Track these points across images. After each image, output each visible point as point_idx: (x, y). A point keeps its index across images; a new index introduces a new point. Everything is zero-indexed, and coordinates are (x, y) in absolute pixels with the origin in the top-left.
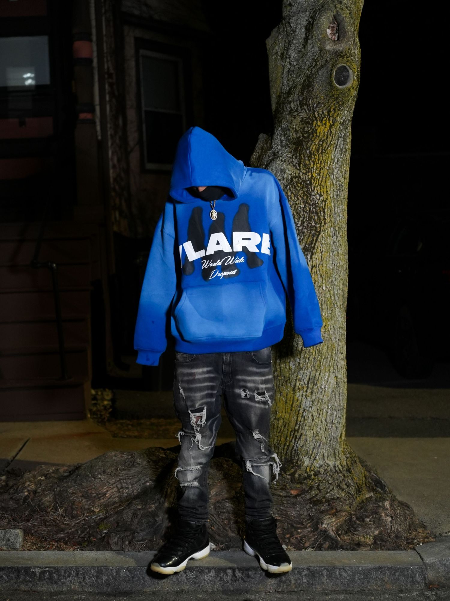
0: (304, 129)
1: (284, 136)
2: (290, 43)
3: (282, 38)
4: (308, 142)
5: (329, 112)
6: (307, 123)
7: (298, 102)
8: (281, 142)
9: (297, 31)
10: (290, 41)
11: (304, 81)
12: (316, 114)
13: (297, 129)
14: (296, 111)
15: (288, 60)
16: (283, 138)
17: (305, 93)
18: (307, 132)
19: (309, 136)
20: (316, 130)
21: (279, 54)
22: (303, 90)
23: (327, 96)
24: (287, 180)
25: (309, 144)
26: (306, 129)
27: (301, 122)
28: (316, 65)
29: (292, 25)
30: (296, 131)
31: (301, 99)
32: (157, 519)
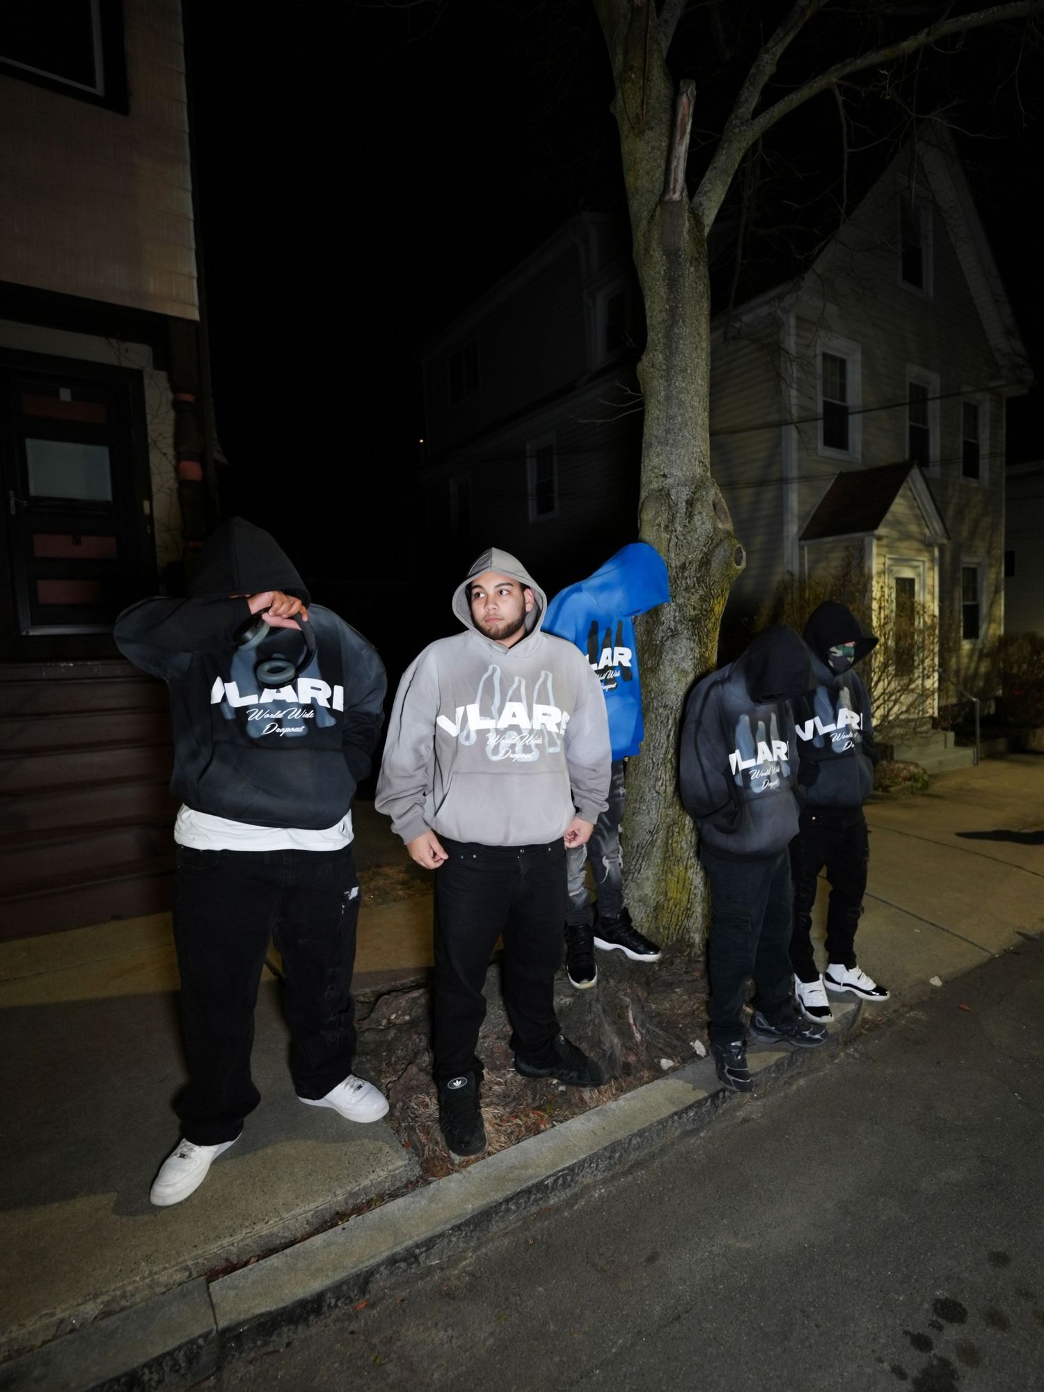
0: (702, 605)
1: (680, 612)
2: (674, 516)
3: (665, 510)
4: (706, 620)
5: (722, 591)
6: (705, 601)
7: (695, 579)
8: (675, 617)
9: (679, 504)
10: (674, 514)
11: (702, 558)
12: (712, 592)
13: (696, 606)
14: (693, 587)
15: (674, 534)
16: (677, 614)
17: (703, 570)
18: (706, 610)
19: (707, 614)
20: (714, 608)
21: (663, 526)
22: (700, 567)
23: (723, 574)
24: (697, 660)
25: (707, 623)
26: (704, 606)
27: (699, 599)
28: (712, 542)
29: (672, 498)
30: (694, 608)
31: (699, 575)
32: (604, 1048)
